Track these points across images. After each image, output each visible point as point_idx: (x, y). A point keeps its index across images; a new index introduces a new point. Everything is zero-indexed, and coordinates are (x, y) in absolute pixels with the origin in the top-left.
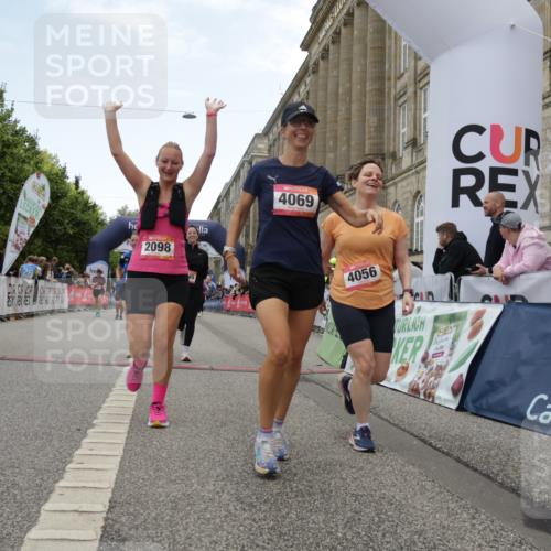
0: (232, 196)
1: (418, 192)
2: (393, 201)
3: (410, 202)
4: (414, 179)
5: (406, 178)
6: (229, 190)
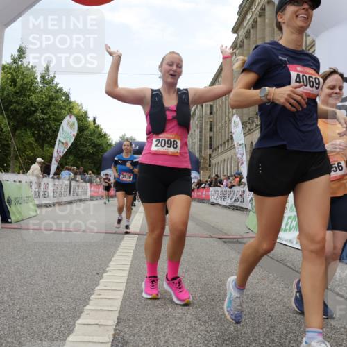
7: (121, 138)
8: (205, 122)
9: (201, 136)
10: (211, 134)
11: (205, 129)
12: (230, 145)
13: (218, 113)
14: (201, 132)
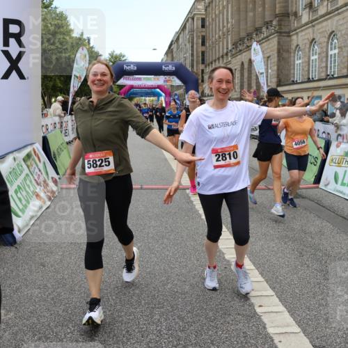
0: (181, 40)
1: (314, 39)
2: (295, 45)
3: (308, 46)
4: (310, 30)
5: (304, 30)
6: (178, 36)
7: (110, 54)
8: (197, 36)
9: (192, 50)
10: (204, 49)
11: (197, 44)
12: (225, 61)
13: (211, 27)
14: (192, 47)
